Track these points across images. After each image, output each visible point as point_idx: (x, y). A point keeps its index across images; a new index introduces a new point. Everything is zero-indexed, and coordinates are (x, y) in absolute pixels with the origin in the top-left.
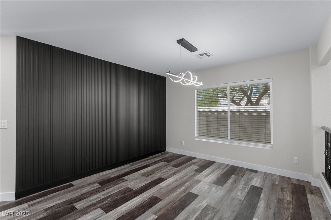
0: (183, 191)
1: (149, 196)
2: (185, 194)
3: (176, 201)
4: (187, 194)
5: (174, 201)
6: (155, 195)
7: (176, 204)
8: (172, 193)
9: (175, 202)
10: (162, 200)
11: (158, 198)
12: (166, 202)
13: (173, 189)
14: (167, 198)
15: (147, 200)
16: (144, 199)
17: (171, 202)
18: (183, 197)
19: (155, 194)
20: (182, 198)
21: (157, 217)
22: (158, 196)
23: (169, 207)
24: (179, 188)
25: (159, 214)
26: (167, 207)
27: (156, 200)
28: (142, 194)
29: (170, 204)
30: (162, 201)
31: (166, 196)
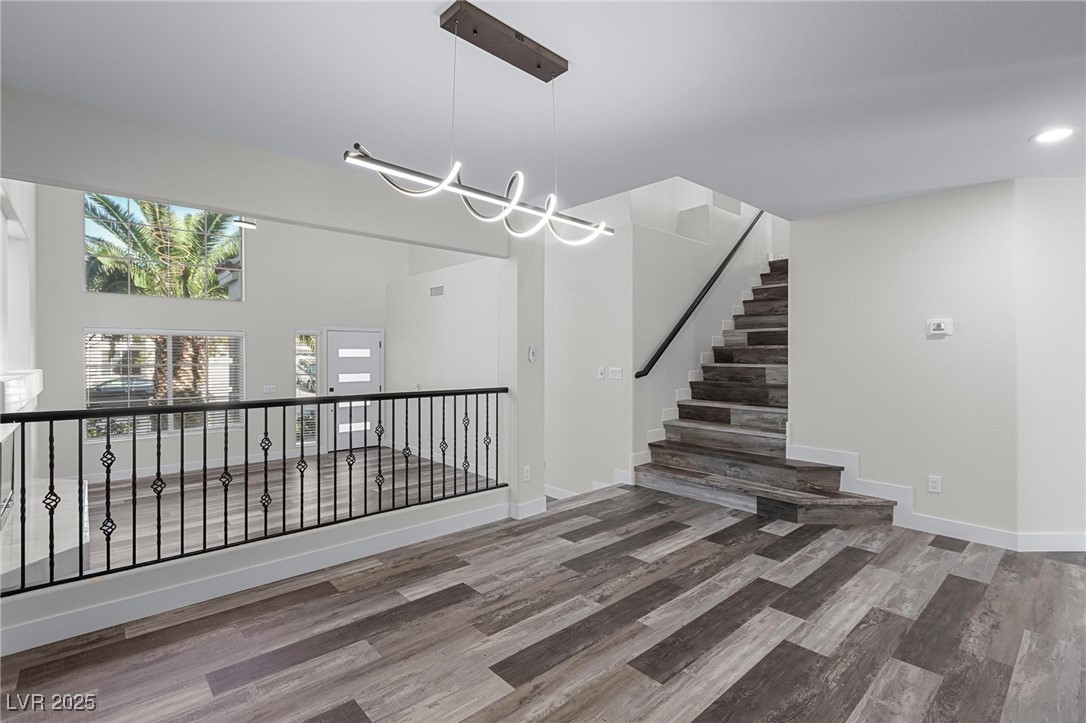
0: (540, 694)
1: (682, 686)
2: (537, 680)
3: (582, 654)
4: (529, 679)
5: (587, 655)
6: (659, 685)
7: (582, 647)
8: (592, 687)
9: (585, 652)
10: (629, 663)
11: (644, 673)
12: (616, 655)
13: (584, 708)
14: (611, 668)
15: (685, 670)
16: (696, 672)
17: (599, 653)
18: (554, 666)
19: (661, 690)
20: (558, 663)
21: (640, 620)
22: (646, 680)
23: (606, 640)
24: (552, 714)
25: (633, 627)
26: (611, 640)
27: (650, 666)
28: (713, 696)
29: (603, 646)
30: (628, 661)
31: (616, 678)
